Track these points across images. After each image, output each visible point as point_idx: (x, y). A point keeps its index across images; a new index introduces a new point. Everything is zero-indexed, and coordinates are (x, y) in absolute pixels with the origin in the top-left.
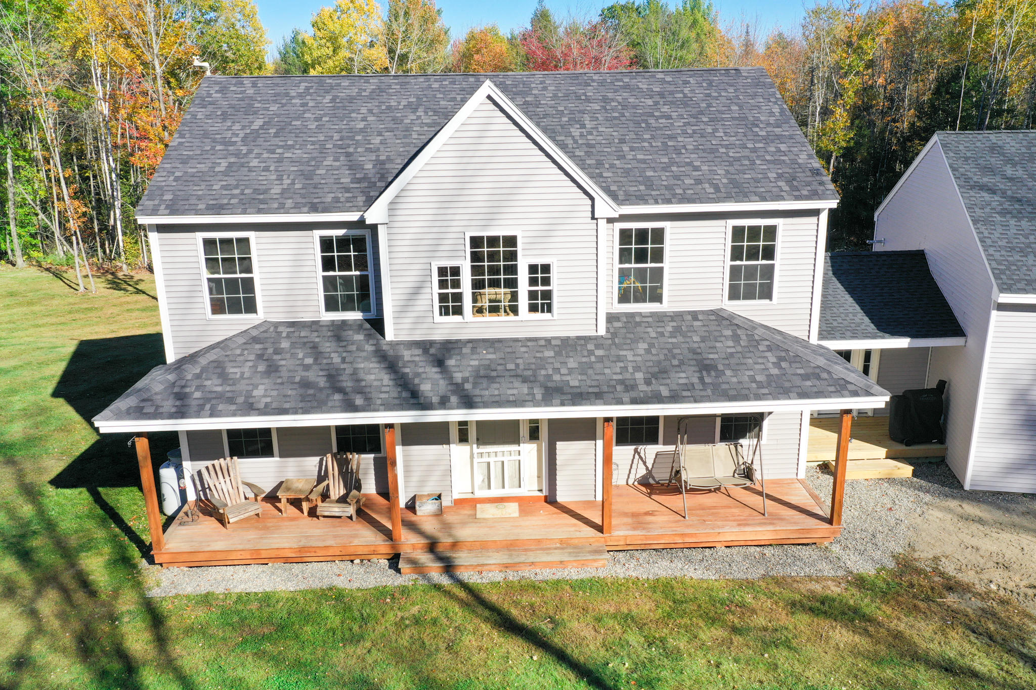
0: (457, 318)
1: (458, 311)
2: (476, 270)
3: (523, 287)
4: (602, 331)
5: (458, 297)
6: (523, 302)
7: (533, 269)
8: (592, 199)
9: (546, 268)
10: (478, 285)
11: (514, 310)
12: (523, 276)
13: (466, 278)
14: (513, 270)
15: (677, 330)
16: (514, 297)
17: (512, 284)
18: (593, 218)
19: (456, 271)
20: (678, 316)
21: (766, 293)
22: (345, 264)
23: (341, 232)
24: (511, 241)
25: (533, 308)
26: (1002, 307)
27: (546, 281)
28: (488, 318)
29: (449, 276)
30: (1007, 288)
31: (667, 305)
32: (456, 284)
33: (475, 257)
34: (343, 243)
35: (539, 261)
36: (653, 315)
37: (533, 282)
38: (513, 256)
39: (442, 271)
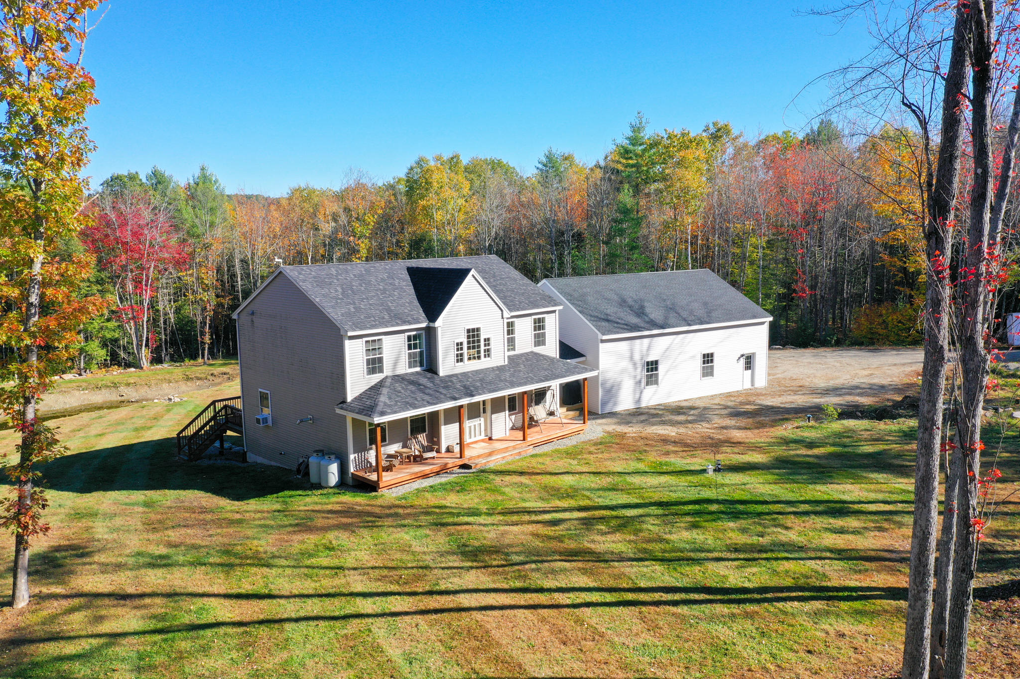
0: (462, 363)
1: (462, 360)
2: (469, 343)
3: (482, 348)
4: (506, 363)
5: (462, 355)
6: (482, 354)
7: (485, 340)
8: (502, 311)
9: (489, 339)
10: (469, 348)
11: (479, 358)
12: (482, 343)
13: (465, 346)
14: (479, 341)
15: (527, 359)
16: (479, 352)
17: (479, 347)
18: (503, 318)
19: (461, 344)
20: (522, 355)
21: (543, 343)
22: (415, 348)
23: (414, 333)
24: (478, 329)
25: (485, 356)
26: (603, 341)
27: (489, 345)
28: (472, 362)
29: (459, 345)
30: (603, 334)
31: (517, 352)
32: (462, 349)
33: (468, 337)
34: (415, 337)
35: (486, 337)
36: (515, 355)
37: (485, 345)
38: (478, 336)
39: (457, 344)
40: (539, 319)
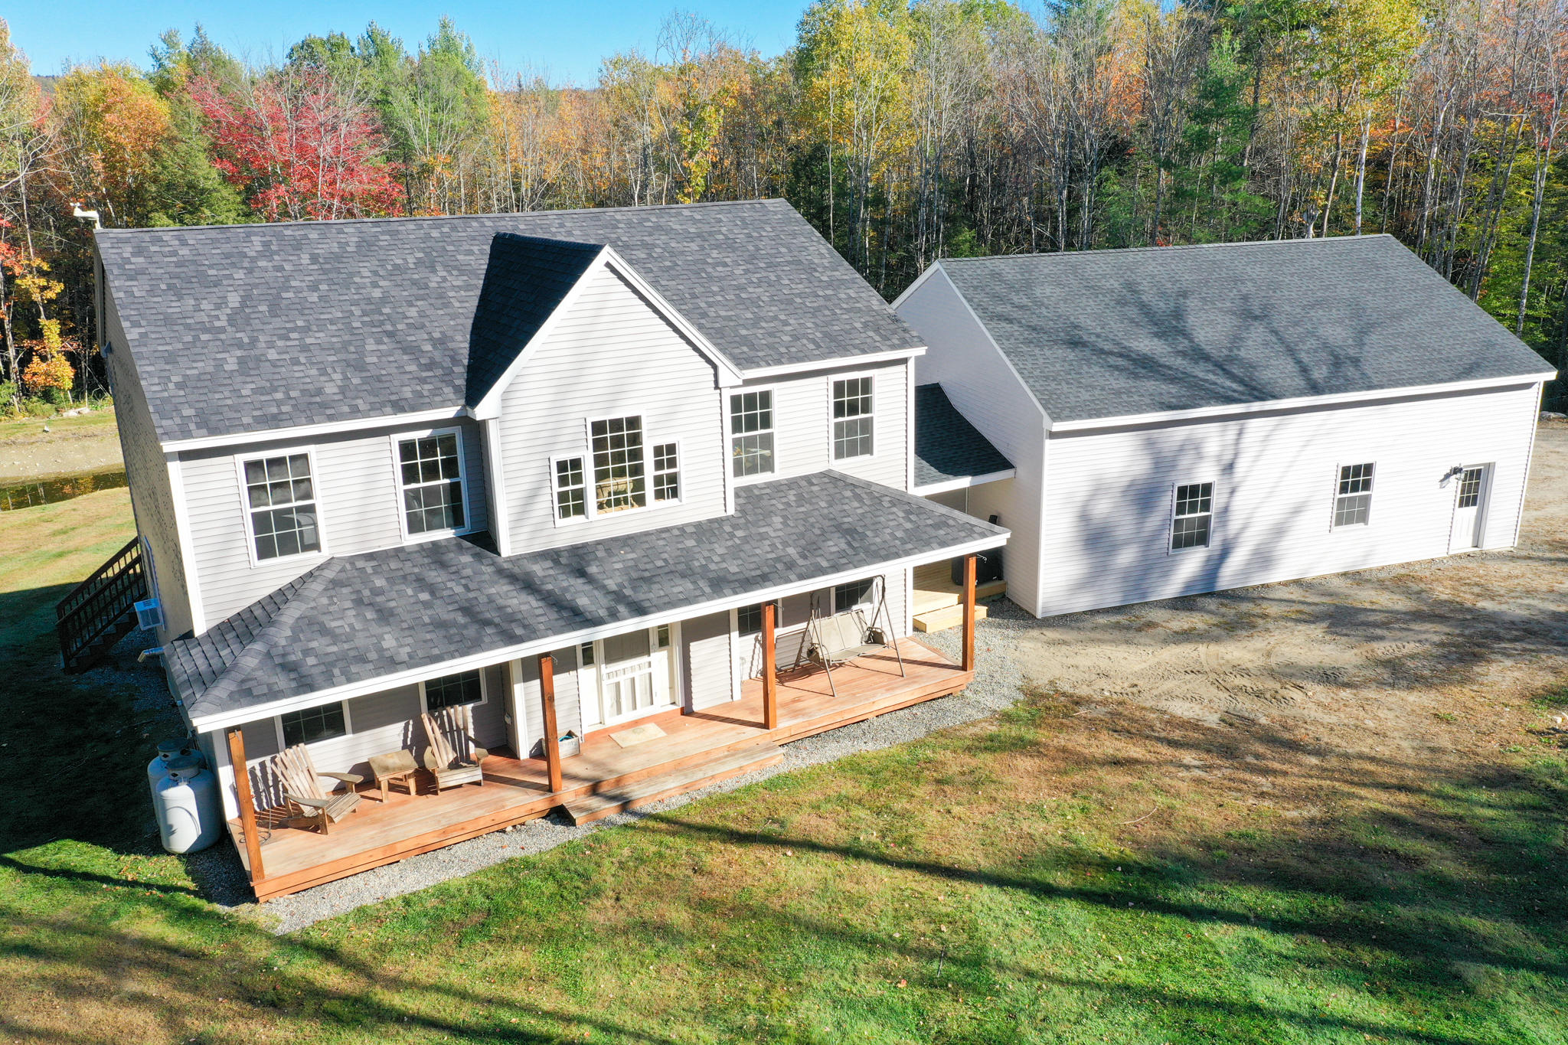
0: (580, 518)
1: (580, 510)
2: (600, 460)
3: (650, 472)
4: (731, 511)
5: (579, 495)
6: (650, 489)
7: (658, 451)
8: (715, 367)
9: (671, 448)
10: (601, 476)
11: (640, 500)
12: (648, 460)
13: (589, 470)
14: (636, 455)
15: (800, 498)
16: (639, 485)
17: (637, 470)
18: (717, 387)
19: (576, 464)
20: (792, 483)
21: (867, 447)
22: (431, 472)
23: (425, 434)
24: (634, 422)
25: (659, 495)
26: (1053, 435)
27: (672, 463)
28: (613, 513)
29: (569, 469)
30: (1056, 417)
31: (782, 471)
32: (578, 479)
33: (598, 444)
34: (428, 446)
35: (664, 441)
36: (769, 485)
37: (659, 465)
38: (635, 439)
39: (562, 466)
40: (853, 384)
